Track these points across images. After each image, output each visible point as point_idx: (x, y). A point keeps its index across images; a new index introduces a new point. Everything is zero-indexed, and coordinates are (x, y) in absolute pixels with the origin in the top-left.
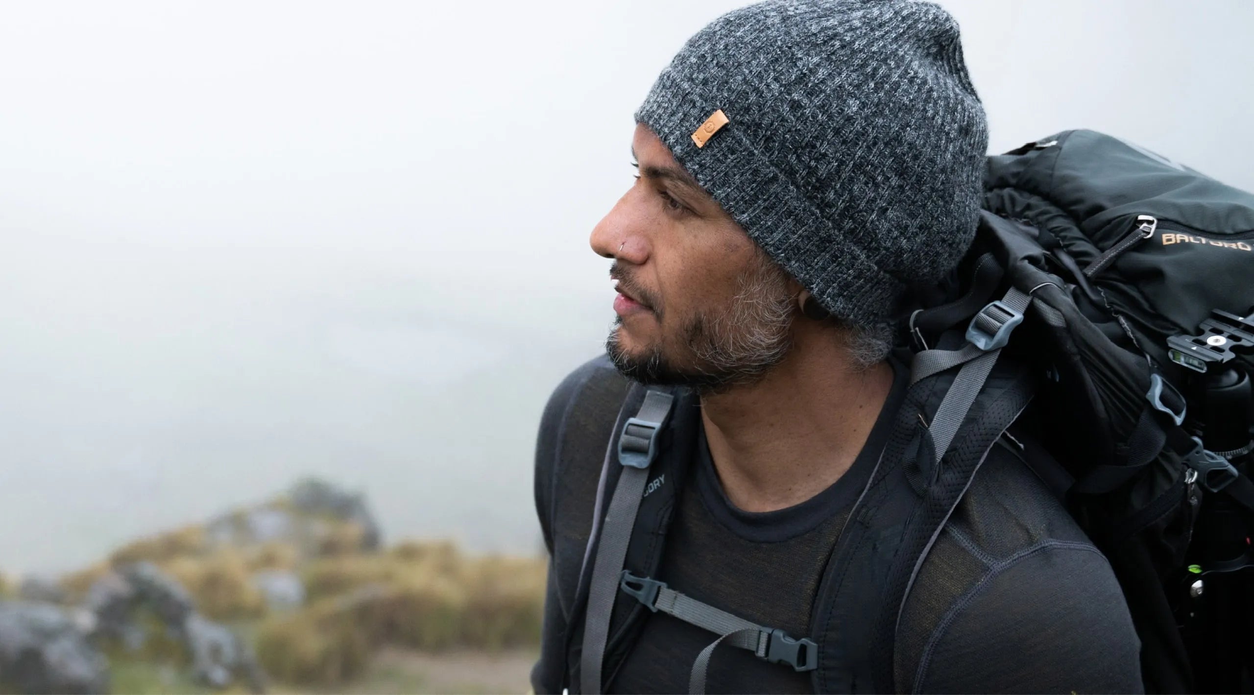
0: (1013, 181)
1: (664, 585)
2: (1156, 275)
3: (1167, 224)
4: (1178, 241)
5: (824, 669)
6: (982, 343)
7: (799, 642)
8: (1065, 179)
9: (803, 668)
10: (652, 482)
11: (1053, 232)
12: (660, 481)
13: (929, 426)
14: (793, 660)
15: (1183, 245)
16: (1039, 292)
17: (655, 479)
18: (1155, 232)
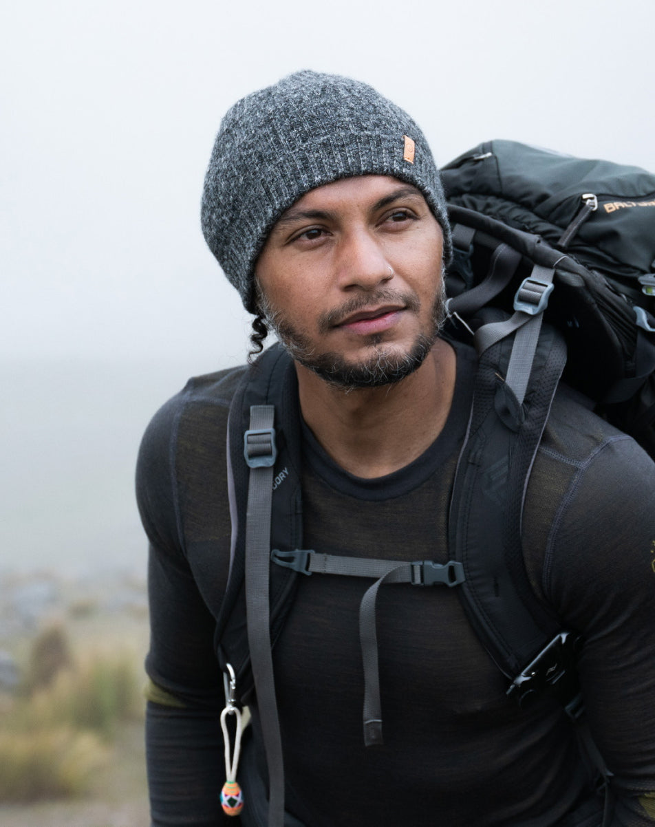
0: (467, 189)
1: (312, 552)
2: (613, 235)
3: (603, 197)
4: (618, 208)
5: (471, 580)
6: (530, 310)
7: (447, 566)
8: (511, 179)
9: (455, 583)
10: (277, 475)
11: (517, 221)
12: (285, 474)
13: (505, 379)
14: (445, 579)
15: (621, 211)
16: (560, 265)
17: (279, 472)
18: (599, 205)
